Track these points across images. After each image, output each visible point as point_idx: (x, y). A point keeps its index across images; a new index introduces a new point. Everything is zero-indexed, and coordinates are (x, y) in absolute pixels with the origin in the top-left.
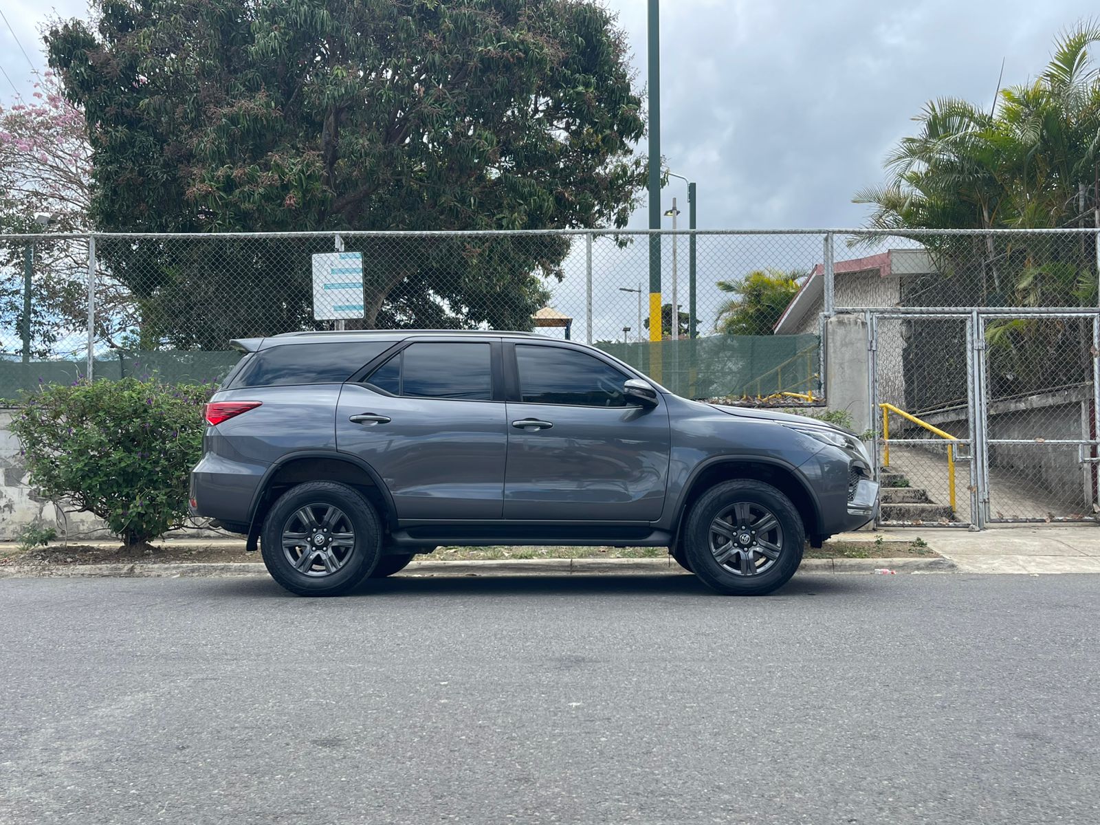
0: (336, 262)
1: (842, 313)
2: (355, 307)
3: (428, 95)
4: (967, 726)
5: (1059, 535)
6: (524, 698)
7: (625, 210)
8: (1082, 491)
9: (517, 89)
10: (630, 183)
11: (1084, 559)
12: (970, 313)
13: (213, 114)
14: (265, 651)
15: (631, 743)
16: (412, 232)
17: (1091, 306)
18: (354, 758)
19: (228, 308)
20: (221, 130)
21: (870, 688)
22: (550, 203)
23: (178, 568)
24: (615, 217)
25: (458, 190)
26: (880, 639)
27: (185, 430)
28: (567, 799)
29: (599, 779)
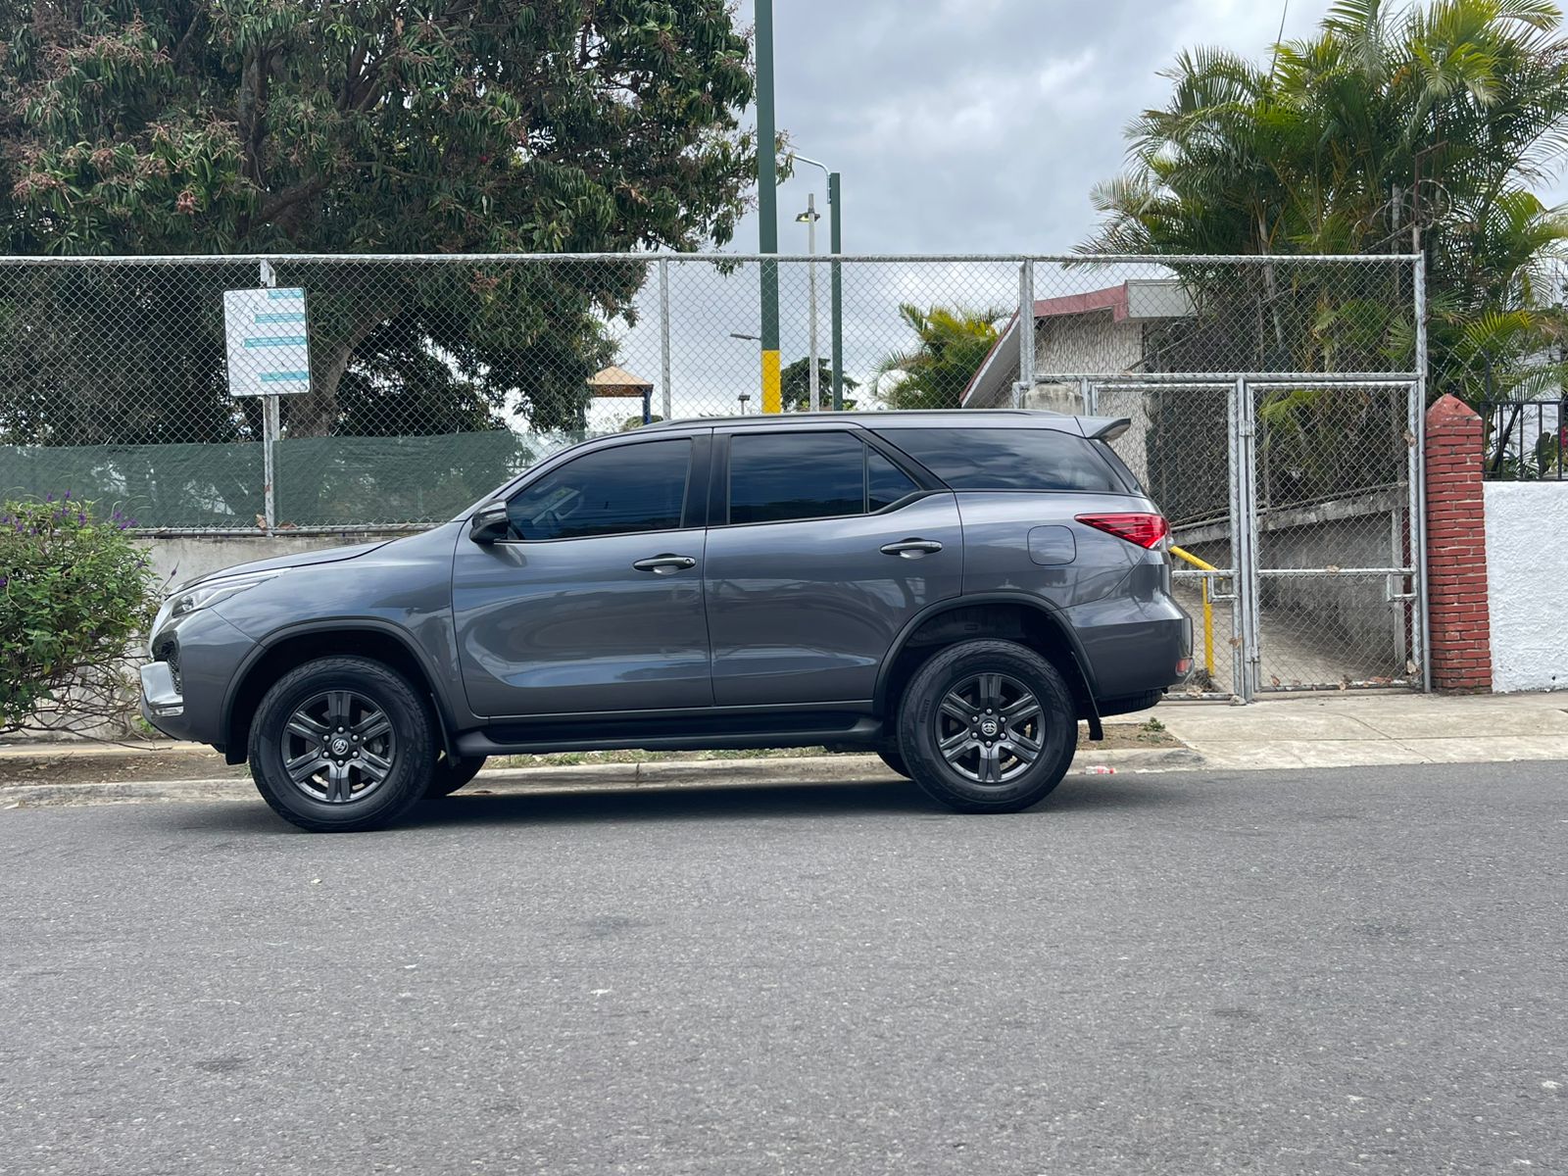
0: (263, 304)
1: (1046, 382)
2: (294, 375)
3: (408, 33)
4: (1151, 1003)
5: (1354, 708)
6: (527, 985)
7: (727, 215)
8: (1391, 642)
9: (550, 26)
10: (735, 174)
11: (1383, 744)
12: (1234, 381)
13: (55, 59)
14: (140, 926)
15: (672, 1047)
16: (383, 256)
17: (1407, 371)
18: (257, 1086)
19: (94, 370)
20: (68, 86)
21: (1031, 952)
22: (608, 207)
23: (15, 792)
24: (713, 226)
25: (461, 185)
26: (1063, 875)
27: (21, 575)
28: (563, 1134)
29: (616, 1102)
